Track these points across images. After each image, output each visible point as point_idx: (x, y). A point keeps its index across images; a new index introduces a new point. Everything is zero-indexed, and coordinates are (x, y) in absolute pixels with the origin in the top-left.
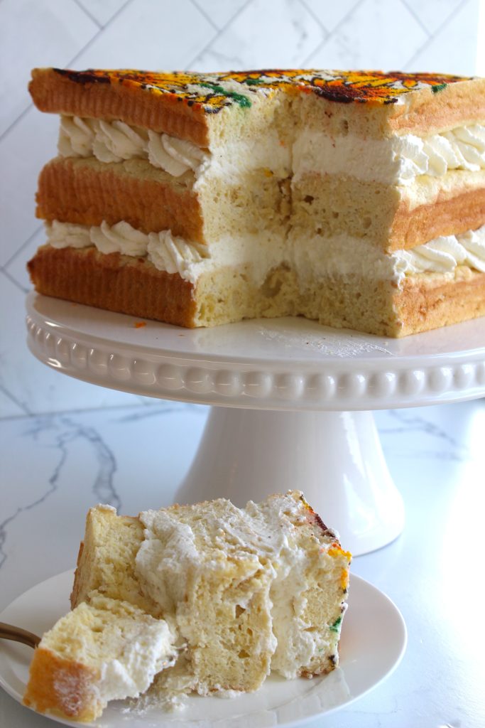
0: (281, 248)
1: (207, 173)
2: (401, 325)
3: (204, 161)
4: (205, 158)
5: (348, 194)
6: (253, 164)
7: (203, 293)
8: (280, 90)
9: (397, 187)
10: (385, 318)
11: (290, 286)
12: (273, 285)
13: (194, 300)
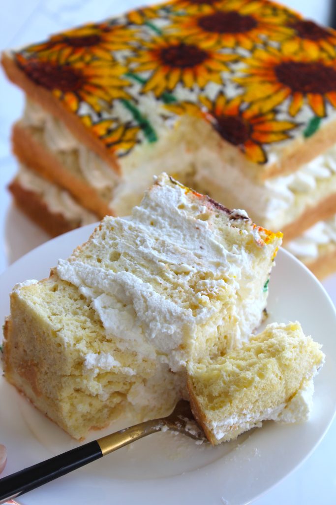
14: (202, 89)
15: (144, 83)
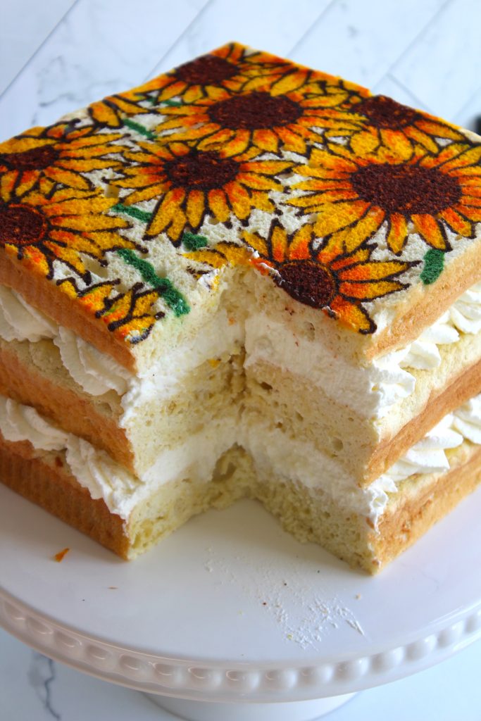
0: (233, 428)
1: (136, 403)
2: (378, 564)
3: (132, 387)
4: (133, 382)
5: (314, 405)
6: (195, 363)
7: (137, 522)
8: (227, 266)
9: (375, 423)
10: (359, 551)
11: (245, 471)
12: (224, 471)
13: (127, 535)
14: (245, 222)
15: (149, 219)
